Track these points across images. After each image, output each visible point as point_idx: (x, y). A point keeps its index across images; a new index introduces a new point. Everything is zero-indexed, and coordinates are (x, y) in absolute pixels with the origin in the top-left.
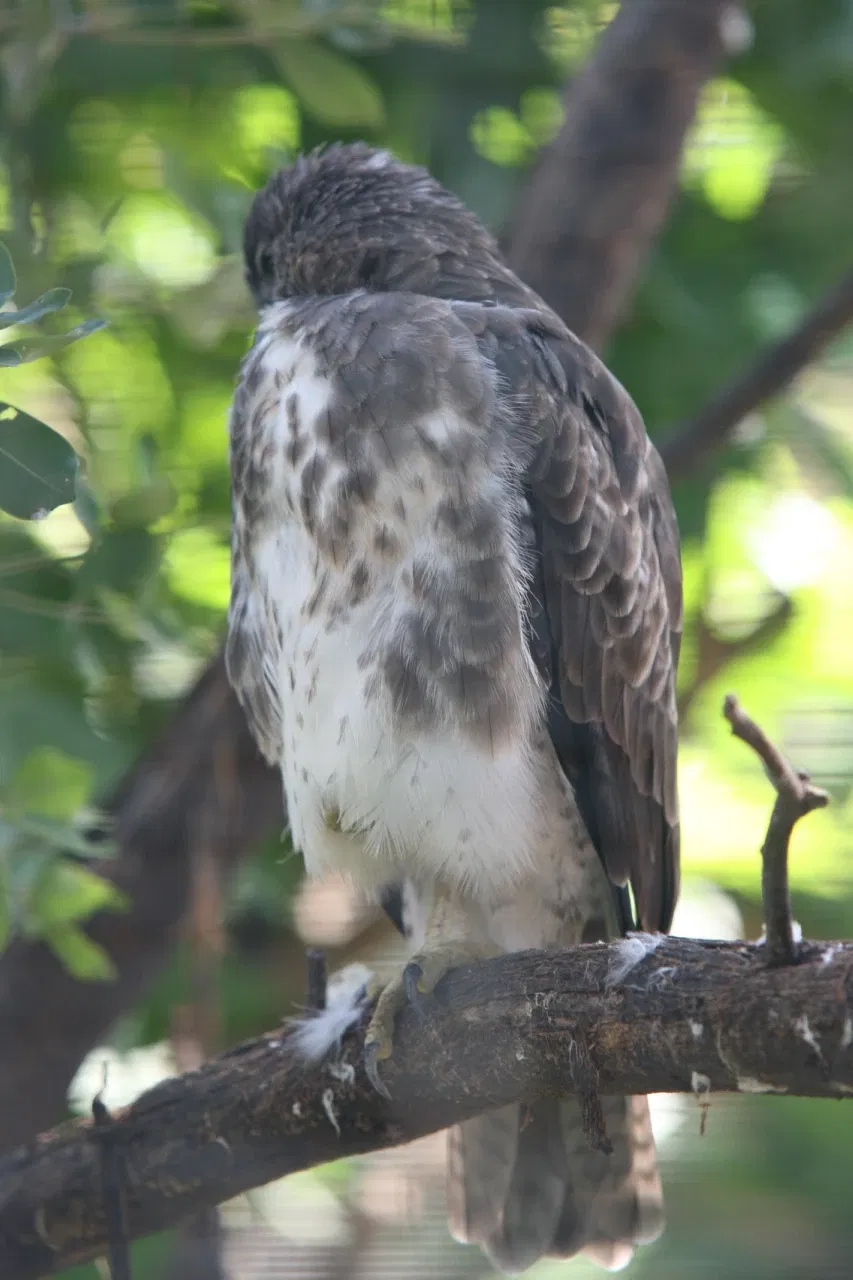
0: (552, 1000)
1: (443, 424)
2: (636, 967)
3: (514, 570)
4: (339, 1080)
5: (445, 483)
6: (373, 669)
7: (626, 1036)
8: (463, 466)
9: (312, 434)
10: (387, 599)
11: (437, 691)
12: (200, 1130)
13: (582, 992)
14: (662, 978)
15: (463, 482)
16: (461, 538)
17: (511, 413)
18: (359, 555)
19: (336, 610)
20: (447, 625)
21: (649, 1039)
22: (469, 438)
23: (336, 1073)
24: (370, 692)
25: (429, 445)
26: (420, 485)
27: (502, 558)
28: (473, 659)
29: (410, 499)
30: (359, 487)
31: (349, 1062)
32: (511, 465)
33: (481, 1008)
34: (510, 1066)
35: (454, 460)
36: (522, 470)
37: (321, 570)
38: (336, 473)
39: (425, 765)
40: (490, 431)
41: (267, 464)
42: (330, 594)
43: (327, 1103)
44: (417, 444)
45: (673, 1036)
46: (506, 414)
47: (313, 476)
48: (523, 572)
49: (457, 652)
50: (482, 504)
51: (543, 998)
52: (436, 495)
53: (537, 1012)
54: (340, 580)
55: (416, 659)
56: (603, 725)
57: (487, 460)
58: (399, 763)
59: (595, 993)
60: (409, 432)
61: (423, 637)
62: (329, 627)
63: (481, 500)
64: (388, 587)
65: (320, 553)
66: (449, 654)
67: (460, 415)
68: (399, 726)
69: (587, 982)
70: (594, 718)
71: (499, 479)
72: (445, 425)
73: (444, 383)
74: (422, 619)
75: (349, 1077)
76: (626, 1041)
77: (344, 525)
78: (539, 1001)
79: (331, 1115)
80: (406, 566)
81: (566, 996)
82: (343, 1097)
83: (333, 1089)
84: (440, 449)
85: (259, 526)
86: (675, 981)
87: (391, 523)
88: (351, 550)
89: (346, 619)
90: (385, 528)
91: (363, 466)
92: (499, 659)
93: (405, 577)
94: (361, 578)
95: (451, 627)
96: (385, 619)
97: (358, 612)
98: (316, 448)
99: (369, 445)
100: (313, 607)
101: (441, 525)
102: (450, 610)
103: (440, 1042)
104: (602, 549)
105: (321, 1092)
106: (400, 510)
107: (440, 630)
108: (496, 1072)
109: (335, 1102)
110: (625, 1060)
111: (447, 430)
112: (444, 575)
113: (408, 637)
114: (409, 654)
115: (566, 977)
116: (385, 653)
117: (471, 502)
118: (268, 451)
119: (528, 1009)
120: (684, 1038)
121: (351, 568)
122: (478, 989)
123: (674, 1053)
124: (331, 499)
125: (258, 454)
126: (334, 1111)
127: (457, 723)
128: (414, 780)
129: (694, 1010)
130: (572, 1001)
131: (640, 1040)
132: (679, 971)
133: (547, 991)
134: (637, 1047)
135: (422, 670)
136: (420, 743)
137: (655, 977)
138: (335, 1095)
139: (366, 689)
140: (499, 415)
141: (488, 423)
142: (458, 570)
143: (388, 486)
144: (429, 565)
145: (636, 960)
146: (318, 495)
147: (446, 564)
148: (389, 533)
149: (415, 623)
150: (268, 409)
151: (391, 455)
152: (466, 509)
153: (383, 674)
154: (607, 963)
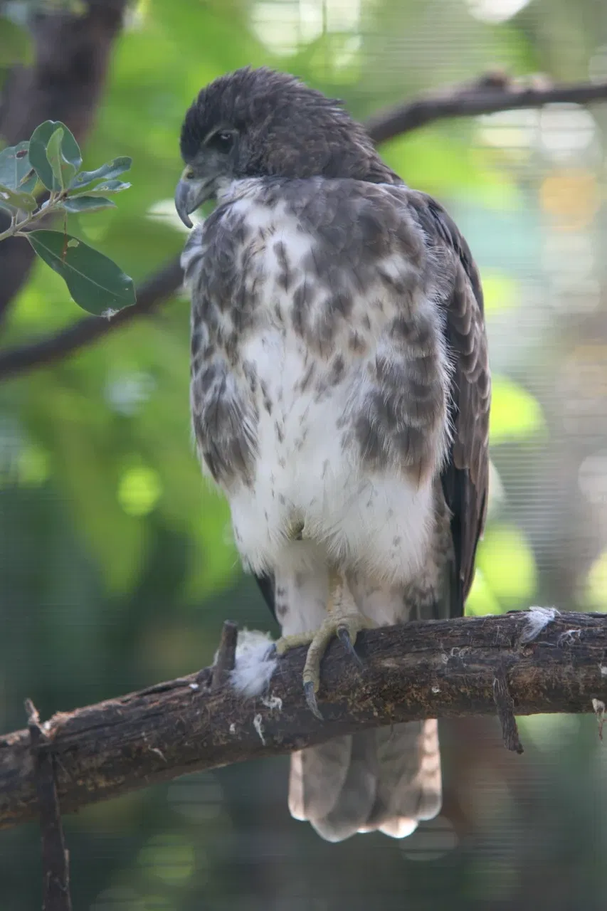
0: (467, 652)
1: (395, 265)
2: (543, 630)
3: (443, 364)
4: (269, 708)
5: (397, 304)
6: (347, 428)
7: (541, 676)
8: (411, 294)
9: (301, 269)
10: (356, 382)
11: (389, 444)
12: (137, 744)
13: (497, 646)
14: (569, 637)
15: (410, 305)
16: (410, 342)
17: (436, 259)
18: (338, 351)
19: (321, 388)
20: (400, 401)
21: (560, 678)
22: (412, 276)
23: (266, 703)
24: (345, 443)
25: (387, 279)
26: (380, 306)
27: (435, 357)
28: (416, 423)
29: (373, 315)
30: (341, 305)
31: (278, 696)
32: (439, 294)
33: (399, 658)
34: (423, 698)
35: (403, 289)
36: (446, 298)
37: (310, 361)
38: (322, 296)
39: (377, 494)
40: (425, 271)
41: (257, 289)
42: (316, 377)
43: (257, 723)
44: (378, 279)
45: (582, 676)
46: (433, 260)
47: (303, 298)
48: (449, 367)
49: (406, 417)
50: (423, 320)
51: (458, 651)
52: (392, 312)
53: (452, 661)
54: (324, 367)
55: (378, 423)
56: (469, 470)
57: (425, 291)
58: (360, 492)
59: (507, 648)
60: (371, 270)
61: (385, 408)
62: (317, 400)
63: (422, 317)
64: (358, 374)
65: (309, 350)
66: (401, 420)
67: (406, 259)
68: (364, 468)
69: (500, 640)
70: (467, 467)
71: (432, 303)
72: (396, 267)
73: (395, 239)
74: (383, 396)
75: (278, 706)
76: (539, 679)
77: (328, 331)
78: (454, 653)
79: (260, 731)
80: (370, 359)
81: (480, 649)
82: (269, 719)
83: (262, 714)
84: (394, 282)
85: (248, 331)
86: (582, 639)
87: (361, 331)
88: (332, 348)
89: (329, 395)
90: (357, 333)
91: (341, 291)
92: (431, 424)
93: (370, 366)
94: (339, 366)
95: (403, 402)
96: (356, 394)
97: (338, 390)
98: (303, 279)
99: (346, 279)
100: (304, 385)
101: (395, 333)
102: (402, 390)
103: (361, 681)
104: (478, 353)
105: (252, 717)
106: (367, 322)
107: (396, 404)
108: (409, 701)
109: (263, 723)
110: (535, 692)
111: (398, 269)
112: (398, 367)
113: (373, 407)
114: (373, 419)
115: (480, 637)
116: (357, 418)
117: (417, 318)
118: (258, 280)
119: (444, 659)
120: (592, 677)
121: (332, 360)
122: (395, 646)
123: (582, 686)
124: (321, 313)
125: (249, 282)
126: (261, 729)
127: (400, 467)
128: (369, 504)
129: (603, 658)
130: (486, 653)
131: (552, 678)
132: (583, 632)
133: (462, 647)
134: (548, 683)
135: (381, 430)
136: (374, 479)
137: (564, 636)
138: (263, 718)
139: (343, 441)
140: (429, 260)
141: (423, 265)
142: (408, 364)
143: (360, 305)
144: (387, 360)
145: (542, 626)
146: (309, 310)
147: (399, 359)
148: (359, 337)
149: (378, 399)
150: (256, 252)
151: (362, 285)
152: (413, 324)
153: (354, 431)
154: (514, 627)
